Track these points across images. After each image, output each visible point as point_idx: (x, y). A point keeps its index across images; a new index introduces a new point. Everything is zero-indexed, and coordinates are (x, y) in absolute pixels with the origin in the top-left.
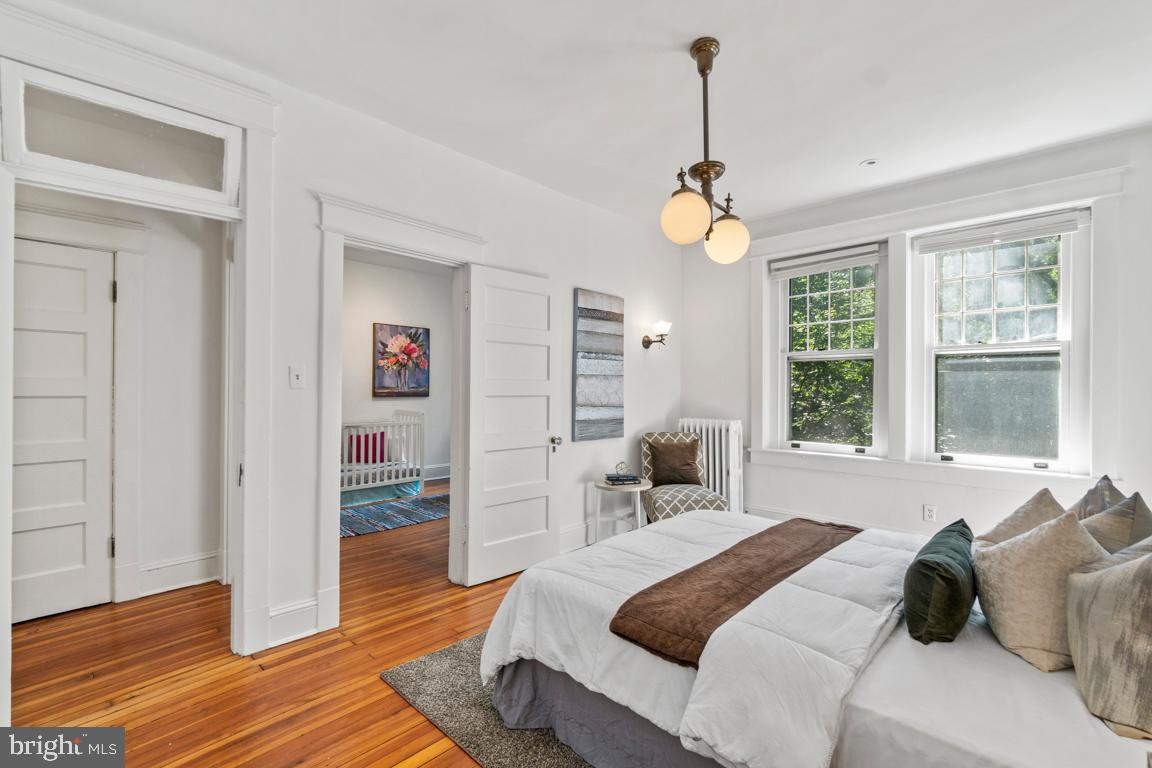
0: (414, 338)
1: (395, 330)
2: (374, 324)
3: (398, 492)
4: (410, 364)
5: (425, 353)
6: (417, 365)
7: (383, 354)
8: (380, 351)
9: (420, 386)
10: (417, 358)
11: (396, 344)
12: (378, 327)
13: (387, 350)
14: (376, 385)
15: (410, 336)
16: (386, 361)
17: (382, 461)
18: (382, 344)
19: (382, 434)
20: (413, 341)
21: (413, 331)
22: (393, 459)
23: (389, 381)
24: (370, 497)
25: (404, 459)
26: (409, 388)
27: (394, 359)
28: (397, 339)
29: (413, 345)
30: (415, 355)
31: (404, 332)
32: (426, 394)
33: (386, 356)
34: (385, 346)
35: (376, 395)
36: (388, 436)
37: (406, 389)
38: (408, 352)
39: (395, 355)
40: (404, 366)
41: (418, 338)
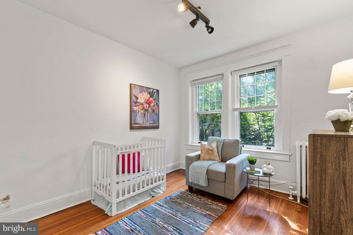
0: (151, 94)
1: (142, 89)
2: (131, 85)
3: (152, 193)
4: (150, 110)
5: (157, 104)
6: (153, 111)
7: (136, 103)
8: (133, 101)
9: (155, 123)
10: (153, 106)
11: (143, 97)
12: (133, 86)
13: (138, 101)
14: (133, 122)
15: (149, 93)
16: (137, 107)
17: (139, 171)
18: (135, 97)
19: (139, 153)
20: (151, 96)
21: (151, 90)
22: (145, 170)
23: (139, 120)
24: (136, 200)
25: (151, 168)
26: (149, 124)
27: (141, 106)
28: (143, 94)
29: (151, 99)
30: (152, 105)
31: (147, 91)
32: (157, 127)
33: (137, 104)
34: (137, 98)
35: (132, 128)
36: (142, 154)
37: (148, 125)
38: (149, 103)
39: (142, 104)
40: (147, 111)
41: (154, 95)
